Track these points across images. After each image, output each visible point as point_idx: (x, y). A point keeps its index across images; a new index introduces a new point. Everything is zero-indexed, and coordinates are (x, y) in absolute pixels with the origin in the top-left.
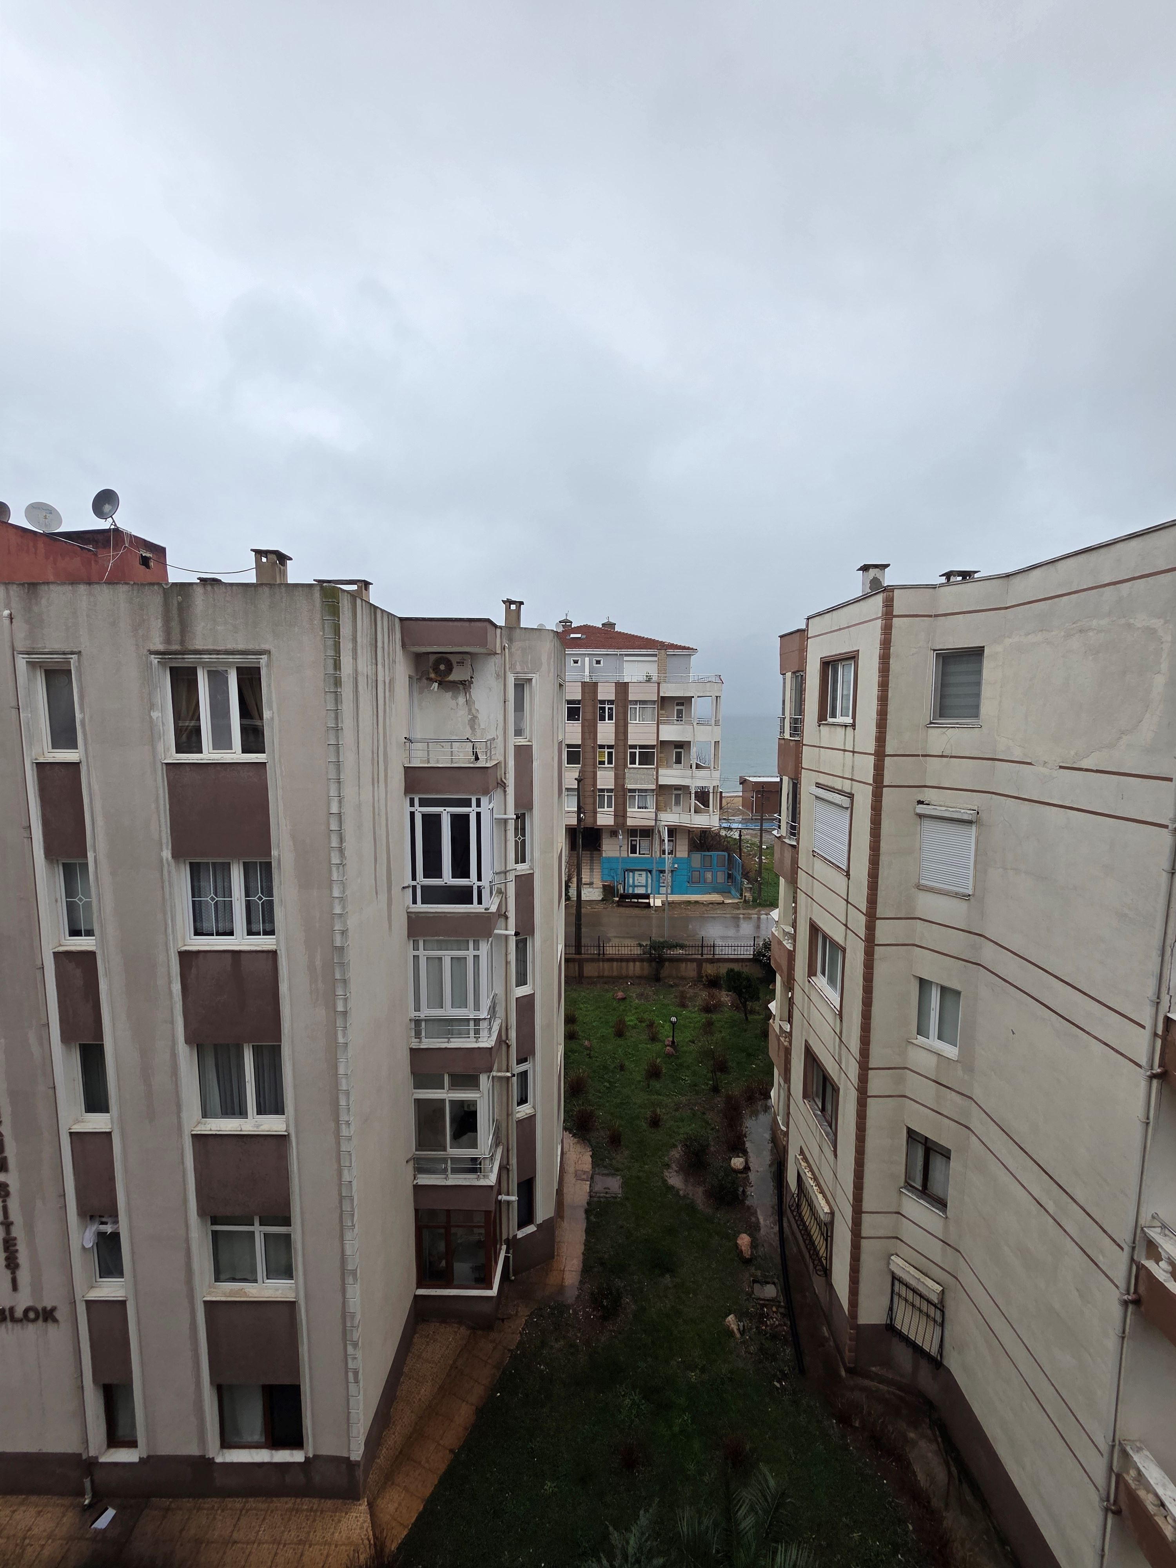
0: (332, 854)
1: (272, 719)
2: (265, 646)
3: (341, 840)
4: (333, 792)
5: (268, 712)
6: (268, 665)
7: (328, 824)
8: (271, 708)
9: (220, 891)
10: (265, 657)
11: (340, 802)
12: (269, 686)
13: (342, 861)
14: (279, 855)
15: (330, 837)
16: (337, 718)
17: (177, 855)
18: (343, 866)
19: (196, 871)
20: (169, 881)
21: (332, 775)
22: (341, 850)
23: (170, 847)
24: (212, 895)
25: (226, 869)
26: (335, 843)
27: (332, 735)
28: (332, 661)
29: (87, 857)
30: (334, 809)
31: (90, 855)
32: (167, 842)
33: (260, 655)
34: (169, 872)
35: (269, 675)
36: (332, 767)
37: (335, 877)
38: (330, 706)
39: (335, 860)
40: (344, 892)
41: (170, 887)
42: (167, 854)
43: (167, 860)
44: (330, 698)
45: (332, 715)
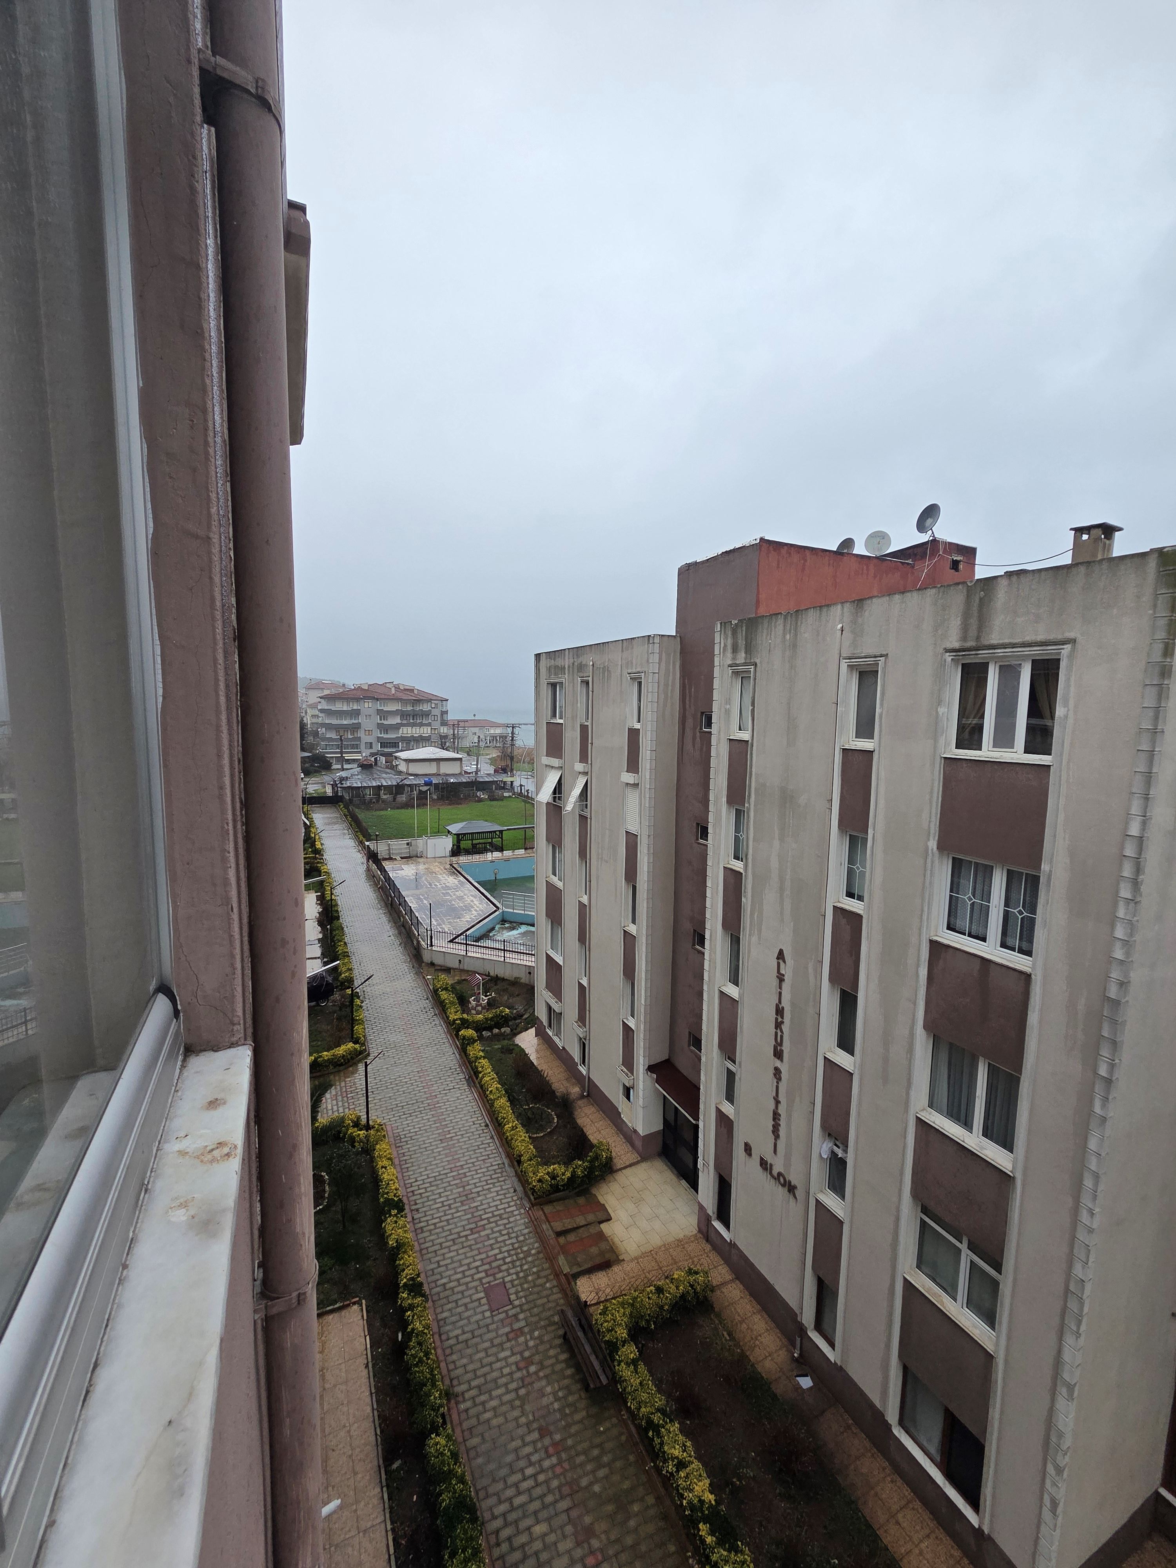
0: (1122, 885)
1: (1066, 717)
2: (1071, 635)
3: (1138, 869)
4: (1136, 810)
5: (1062, 709)
6: (1071, 656)
7: (1122, 848)
8: (1066, 704)
9: (978, 892)
10: (1068, 647)
11: (1144, 824)
12: (1068, 680)
13: (1135, 897)
14: (1051, 871)
15: (1121, 865)
16: (1156, 718)
17: (941, 847)
18: (1136, 903)
19: (957, 865)
20: (931, 871)
21: (1138, 788)
22: (1136, 884)
23: (937, 838)
24: (970, 895)
25: (988, 872)
26: (1127, 871)
27: (1147, 739)
28: (1161, 646)
29: (867, 833)
30: (1134, 830)
31: (870, 831)
32: (935, 833)
33: (1063, 644)
34: (933, 862)
35: (1070, 668)
36: (1139, 779)
37: (1121, 913)
38: (1150, 702)
39: (1125, 892)
40: (1131, 935)
41: (931, 877)
42: (933, 844)
43: (932, 850)
44: (1151, 692)
45: (1151, 713)
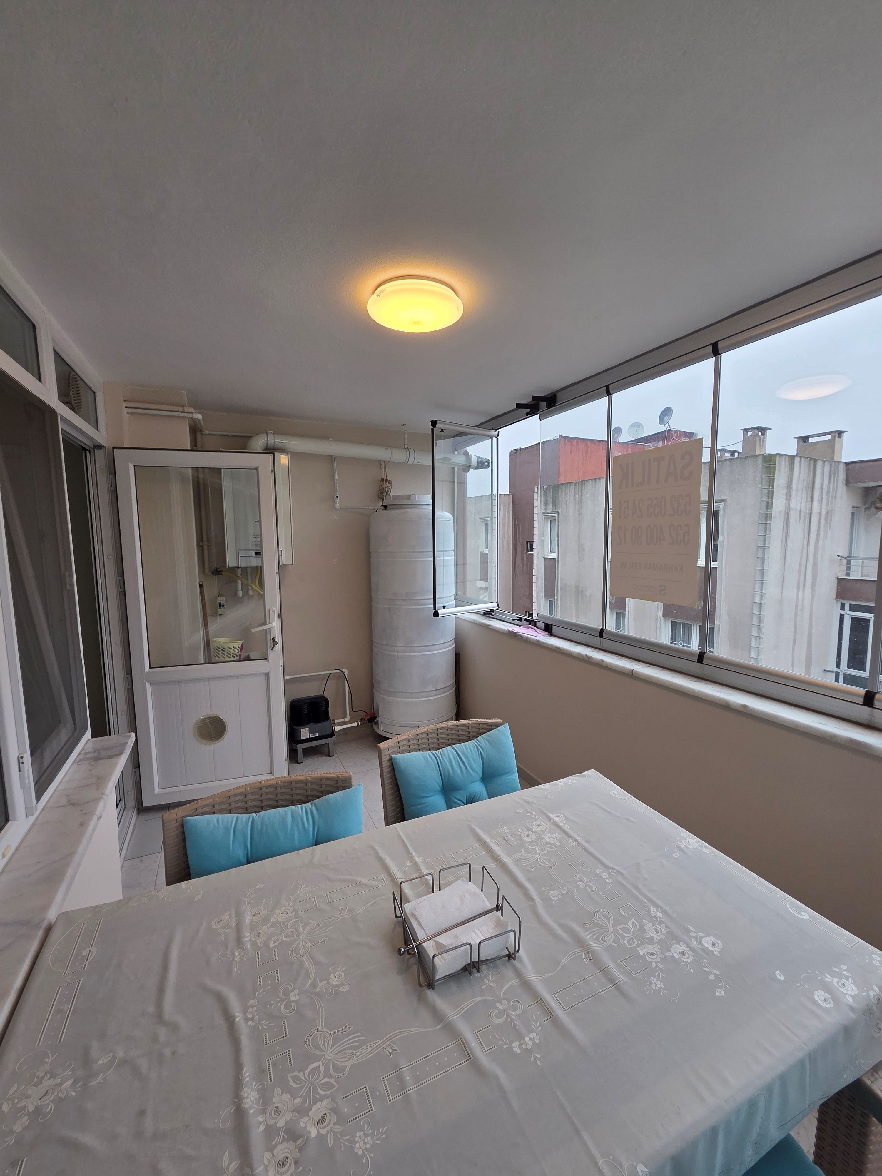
0: (753, 629)
1: (723, 541)
2: (725, 497)
3: (760, 621)
4: (757, 589)
5: (722, 537)
6: (725, 509)
7: (752, 609)
8: (723, 535)
9: (686, 639)
10: (723, 504)
11: (761, 596)
12: (723, 521)
13: (759, 634)
14: (719, 624)
15: (752, 618)
16: (765, 541)
17: (665, 615)
18: (760, 638)
19: (674, 625)
20: (660, 629)
21: (758, 578)
22: (759, 627)
23: (662, 610)
24: (681, 641)
25: (690, 626)
26: (755, 622)
27: (760, 551)
28: (765, 503)
29: (625, 610)
30: (757, 600)
32: (661, 608)
33: (720, 502)
34: (660, 624)
35: (724, 514)
36: (758, 572)
37: (753, 644)
38: (762, 533)
39: (755, 633)
41: (660, 632)
42: (660, 614)
43: (660, 617)
44: (762, 528)
45: (762, 538)
